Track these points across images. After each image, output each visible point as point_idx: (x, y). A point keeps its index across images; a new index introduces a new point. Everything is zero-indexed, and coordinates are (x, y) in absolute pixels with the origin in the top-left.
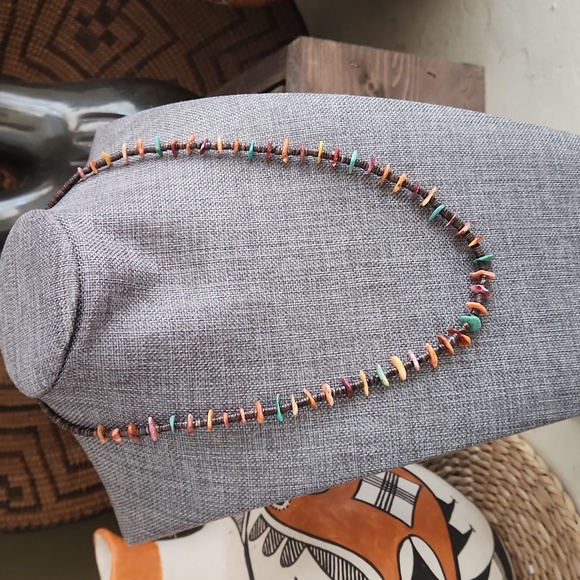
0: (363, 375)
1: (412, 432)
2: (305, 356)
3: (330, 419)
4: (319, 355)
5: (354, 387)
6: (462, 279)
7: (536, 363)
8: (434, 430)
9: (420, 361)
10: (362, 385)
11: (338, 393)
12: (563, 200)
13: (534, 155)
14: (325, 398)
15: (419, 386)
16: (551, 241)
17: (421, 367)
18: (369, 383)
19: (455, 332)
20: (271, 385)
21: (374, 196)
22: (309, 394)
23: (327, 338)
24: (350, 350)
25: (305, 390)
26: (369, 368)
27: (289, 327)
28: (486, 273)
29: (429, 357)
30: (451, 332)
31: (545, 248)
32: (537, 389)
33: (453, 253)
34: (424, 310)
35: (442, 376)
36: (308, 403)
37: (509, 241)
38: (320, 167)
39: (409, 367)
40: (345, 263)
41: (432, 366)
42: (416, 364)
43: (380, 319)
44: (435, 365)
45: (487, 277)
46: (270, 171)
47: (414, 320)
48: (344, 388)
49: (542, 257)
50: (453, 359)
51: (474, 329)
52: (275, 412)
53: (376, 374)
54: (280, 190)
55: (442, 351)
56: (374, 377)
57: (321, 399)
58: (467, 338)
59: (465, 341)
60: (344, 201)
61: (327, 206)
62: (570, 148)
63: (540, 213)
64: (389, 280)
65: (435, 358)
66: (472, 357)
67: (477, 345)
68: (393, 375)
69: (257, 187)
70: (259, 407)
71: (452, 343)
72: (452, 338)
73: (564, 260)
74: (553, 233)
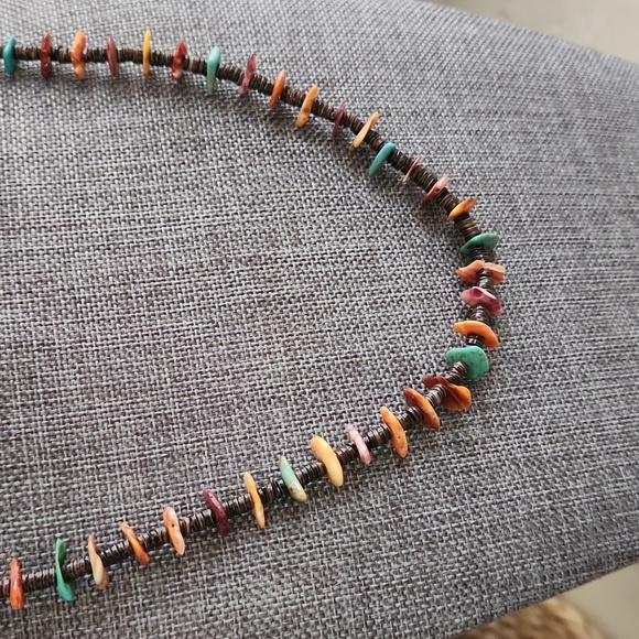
0: (250, 482)
1: (365, 600)
2: (124, 451)
3: (183, 587)
4: (156, 448)
5: (232, 511)
6: (443, 283)
7: (602, 439)
8: (411, 591)
9: (371, 444)
10: (249, 505)
11: (195, 526)
12: (606, 150)
13: (549, 76)
14: (167, 537)
15: (374, 500)
16: (598, 217)
17: (375, 457)
18: (265, 498)
19: (437, 382)
20: (46, 519)
21: (259, 135)
22: (129, 532)
23: (172, 409)
24: (223, 431)
25: (124, 526)
26: (266, 466)
27: (87, 392)
28: (489, 266)
29: (388, 436)
30: (430, 383)
31: (590, 231)
32: (609, 490)
33: (419, 235)
34: (372, 343)
35: (419, 474)
36: (127, 553)
37: (523, 214)
38: (151, 85)
39: (349, 459)
40: (206, 259)
41: (397, 454)
42: (363, 449)
43: (283, 365)
44: (403, 452)
45: (491, 274)
46: (51, 95)
47: (354, 362)
48: (209, 512)
49: (585, 244)
50: (439, 437)
51: (476, 372)
52: (50, 582)
53: (280, 477)
54: (69, 128)
55: (415, 422)
56: (275, 485)
57: (157, 542)
58: (463, 390)
59: (459, 398)
60: (200, 145)
61: (167, 155)
62: (607, 70)
63: (571, 169)
64: (297, 288)
65: (401, 435)
66: (476, 432)
67: (484, 408)
68: (315, 477)
69: (21, 123)
70: (15, 569)
71: (433, 402)
72: (433, 393)
73: (623, 251)
74: (599, 204)
